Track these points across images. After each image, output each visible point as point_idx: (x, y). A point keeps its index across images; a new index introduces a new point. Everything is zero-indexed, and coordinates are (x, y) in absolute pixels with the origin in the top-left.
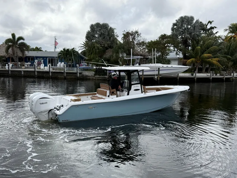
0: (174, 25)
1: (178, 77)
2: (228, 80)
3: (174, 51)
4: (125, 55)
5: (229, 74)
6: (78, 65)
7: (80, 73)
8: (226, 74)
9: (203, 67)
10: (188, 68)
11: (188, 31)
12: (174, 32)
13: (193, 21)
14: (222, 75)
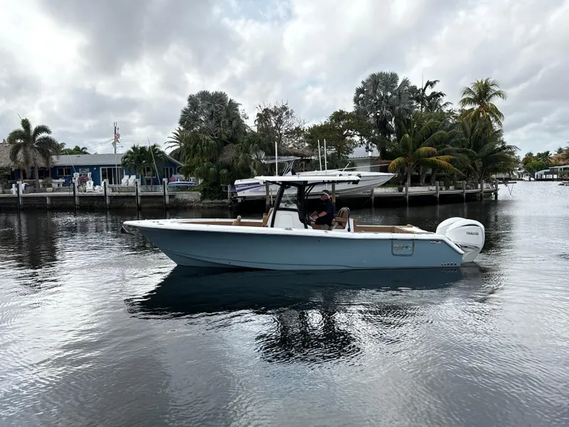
0: (359, 91)
1: (371, 195)
2: (471, 197)
3: (361, 143)
4: (263, 155)
5: (472, 186)
6: (165, 180)
7: (171, 196)
8: (468, 186)
9: (421, 174)
10: (391, 177)
11: (387, 103)
12: (359, 105)
13: (396, 82)
14: (460, 189)
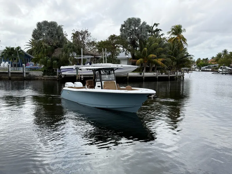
0: (123, 26)
1: (127, 76)
2: (172, 79)
3: (123, 51)
4: (75, 54)
5: (173, 73)
6: (24, 65)
7: (26, 73)
8: (171, 73)
9: (150, 67)
10: (137, 68)
11: (136, 32)
12: (122, 32)
13: (140, 23)
14: (167, 74)
